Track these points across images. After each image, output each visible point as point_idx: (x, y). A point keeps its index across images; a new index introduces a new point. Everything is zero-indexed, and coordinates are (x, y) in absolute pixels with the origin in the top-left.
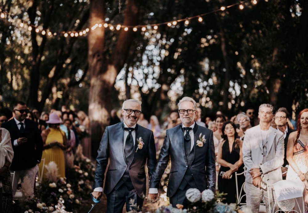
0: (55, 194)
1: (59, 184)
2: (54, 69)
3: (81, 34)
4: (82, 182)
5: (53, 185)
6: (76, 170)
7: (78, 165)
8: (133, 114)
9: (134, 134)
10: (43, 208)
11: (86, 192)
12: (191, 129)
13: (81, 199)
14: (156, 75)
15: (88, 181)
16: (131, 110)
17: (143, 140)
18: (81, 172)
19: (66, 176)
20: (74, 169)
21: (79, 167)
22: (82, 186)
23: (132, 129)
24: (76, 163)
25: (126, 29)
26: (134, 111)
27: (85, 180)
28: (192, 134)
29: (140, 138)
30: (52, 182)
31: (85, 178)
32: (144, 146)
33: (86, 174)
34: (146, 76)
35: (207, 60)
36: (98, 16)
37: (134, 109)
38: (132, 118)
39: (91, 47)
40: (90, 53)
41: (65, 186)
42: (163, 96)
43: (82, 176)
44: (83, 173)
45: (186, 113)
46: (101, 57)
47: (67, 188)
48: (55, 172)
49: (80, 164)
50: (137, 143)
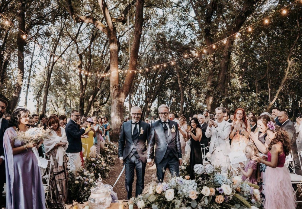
0: (95, 164)
1: (97, 158)
2: (92, 96)
3: (106, 75)
4: (109, 156)
5: (93, 159)
6: (106, 150)
7: (107, 147)
8: (136, 116)
9: (138, 126)
10: (88, 174)
11: (112, 161)
12: (166, 122)
13: (110, 166)
14: (144, 99)
15: (113, 155)
16: (135, 114)
17: (144, 129)
18: (108, 150)
19: (101, 154)
20: (105, 149)
21: (107, 148)
22: (110, 158)
23: (137, 124)
24: (106, 145)
25: (131, 72)
26: (137, 114)
27: (111, 155)
28: (167, 125)
29: (142, 128)
30: (92, 158)
31: (111, 154)
32: (144, 132)
33: (112, 151)
34: (139, 99)
35: (169, 90)
36: (114, 66)
37: (137, 113)
38: (136, 118)
39: (111, 83)
40: (111, 86)
41: (100, 159)
42: (148, 109)
43: (110, 153)
44: (110, 151)
45: (163, 115)
46: (117, 88)
47: (101, 160)
48: (94, 152)
49: (108, 146)
50: (140, 131)
